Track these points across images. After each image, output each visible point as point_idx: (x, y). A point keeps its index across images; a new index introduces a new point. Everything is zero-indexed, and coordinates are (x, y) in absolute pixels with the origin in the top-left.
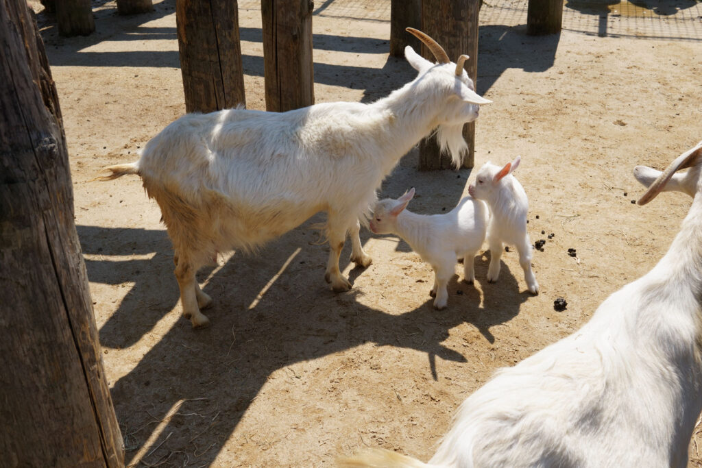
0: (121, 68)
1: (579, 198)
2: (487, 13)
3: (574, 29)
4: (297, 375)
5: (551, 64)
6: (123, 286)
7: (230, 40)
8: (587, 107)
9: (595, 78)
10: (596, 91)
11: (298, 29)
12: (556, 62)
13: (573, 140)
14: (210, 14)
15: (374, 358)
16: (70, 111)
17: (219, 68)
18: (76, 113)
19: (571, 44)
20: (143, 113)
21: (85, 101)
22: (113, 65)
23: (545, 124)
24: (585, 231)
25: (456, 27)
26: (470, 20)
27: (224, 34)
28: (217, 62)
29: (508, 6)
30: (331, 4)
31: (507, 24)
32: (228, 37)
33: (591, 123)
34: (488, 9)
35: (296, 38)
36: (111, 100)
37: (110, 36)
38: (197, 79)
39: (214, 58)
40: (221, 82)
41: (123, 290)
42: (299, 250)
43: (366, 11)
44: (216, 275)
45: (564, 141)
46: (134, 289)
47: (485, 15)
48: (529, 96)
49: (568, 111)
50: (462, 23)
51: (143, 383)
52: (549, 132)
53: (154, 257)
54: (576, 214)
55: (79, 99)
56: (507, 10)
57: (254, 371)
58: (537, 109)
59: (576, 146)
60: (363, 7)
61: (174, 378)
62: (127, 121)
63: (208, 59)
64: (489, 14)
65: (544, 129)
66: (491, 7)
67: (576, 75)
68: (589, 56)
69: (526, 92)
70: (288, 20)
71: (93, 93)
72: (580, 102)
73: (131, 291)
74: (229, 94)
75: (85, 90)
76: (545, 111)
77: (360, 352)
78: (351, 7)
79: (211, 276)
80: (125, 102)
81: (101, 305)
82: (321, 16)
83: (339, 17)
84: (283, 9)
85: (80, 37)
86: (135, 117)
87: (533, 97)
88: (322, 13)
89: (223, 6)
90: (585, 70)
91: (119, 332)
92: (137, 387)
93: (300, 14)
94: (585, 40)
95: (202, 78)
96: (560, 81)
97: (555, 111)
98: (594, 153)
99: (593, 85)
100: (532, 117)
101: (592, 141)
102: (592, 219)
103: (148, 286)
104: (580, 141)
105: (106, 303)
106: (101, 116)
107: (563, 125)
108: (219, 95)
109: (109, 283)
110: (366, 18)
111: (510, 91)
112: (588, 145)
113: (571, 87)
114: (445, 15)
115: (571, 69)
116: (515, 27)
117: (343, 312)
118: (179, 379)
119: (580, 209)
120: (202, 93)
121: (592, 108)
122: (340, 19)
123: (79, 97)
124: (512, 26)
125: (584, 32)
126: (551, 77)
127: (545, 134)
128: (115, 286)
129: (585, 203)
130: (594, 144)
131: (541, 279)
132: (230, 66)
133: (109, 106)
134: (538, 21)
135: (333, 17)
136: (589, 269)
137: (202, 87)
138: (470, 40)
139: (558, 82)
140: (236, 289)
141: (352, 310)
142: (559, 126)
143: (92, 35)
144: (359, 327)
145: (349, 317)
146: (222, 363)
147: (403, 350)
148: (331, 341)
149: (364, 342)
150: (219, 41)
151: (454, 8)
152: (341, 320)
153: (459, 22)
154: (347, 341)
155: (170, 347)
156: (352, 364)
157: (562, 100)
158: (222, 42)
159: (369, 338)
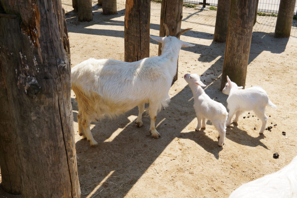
0: (101, 36)
1: (290, 110)
2: (257, 26)
3: (295, 36)
4: (158, 172)
5: (283, 51)
11: (175, 26)
12: (286, 50)
13: (289, 84)
14: (138, 17)
15: (191, 169)
16: (78, 52)
17: (140, 39)
18: (81, 53)
19: (293, 43)
20: (107, 55)
21: (85, 48)
22: (98, 35)
23: (278, 76)
24: (291, 125)
25: (242, 31)
26: (249, 29)
27: (143, 26)
28: (139, 37)
29: (267, 24)
30: (191, 17)
31: (266, 31)
32: (145, 27)
34: (258, 25)
35: (174, 30)
36: (95, 48)
37: (98, 23)
38: (130, 43)
39: (138, 35)
40: (140, 46)
43: (205, 21)
44: (129, 125)
45: (286, 84)
47: (257, 27)
48: (272, 63)
49: (289, 71)
50: (245, 29)
51: (93, 167)
52: (279, 80)
54: (287, 117)
55: (83, 47)
56: (266, 26)
57: (140, 168)
58: (275, 69)
59: (291, 87)
60: (204, 19)
61: (106, 167)
63: (136, 36)
64: (258, 27)
65: (277, 78)
66: (260, 24)
67: (294, 56)
69: (271, 62)
70: (171, 22)
71: (89, 45)
72: (295, 68)
73: (93, 128)
74: (143, 51)
75: (85, 44)
76: (279, 71)
77: (185, 166)
78: (199, 19)
79: (126, 126)
80: (101, 50)
82: (186, 21)
83: (193, 23)
84: (169, 17)
85: (86, 22)
86: (104, 56)
87: (274, 64)
88: (186, 20)
89: (144, 14)
91: (86, 145)
92: (90, 169)
93: (177, 20)
95: (132, 43)
97: (283, 71)
100: (272, 73)
102: (294, 120)
103: (101, 127)
104: (293, 85)
106: (90, 55)
107: (286, 78)
108: (139, 51)
110: (205, 24)
111: (264, 61)
113: (292, 61)
114: (238, 26)
115: (292, 53)
116: (269, 33)
117: (180, 147)
118: (108, 168)
119: (290, 115)
120: (132, 49)
122: (194, 24)
124: (268, 32)
126: (283, 56)
127: (277, 80)
129: (292, 112)
131: (269, 143)
132: (145, 39)
133: (94, 51)
134: (280, 32)
135: (191, 22)
136: (291, 141)
137: (132, 47)
138: (248, 37)
139: (286, 59)
140: (136, 133)
141: (184, 147)
142: (284, 78)
143: (91, 22)
144: (186, 155)
145: (183, 150)
146: (127, 163)
147: (204, 167)
148: (174, 159)
149: (188, 162)
150: (141, 28)
151: (242, 23)
152: (179, 150)
153: (244, 29)
154: (180, 160)
155: (106, 154)
156: (182, 170)
157: (287, 67)
158: (142, 29)
159: (190, 160)
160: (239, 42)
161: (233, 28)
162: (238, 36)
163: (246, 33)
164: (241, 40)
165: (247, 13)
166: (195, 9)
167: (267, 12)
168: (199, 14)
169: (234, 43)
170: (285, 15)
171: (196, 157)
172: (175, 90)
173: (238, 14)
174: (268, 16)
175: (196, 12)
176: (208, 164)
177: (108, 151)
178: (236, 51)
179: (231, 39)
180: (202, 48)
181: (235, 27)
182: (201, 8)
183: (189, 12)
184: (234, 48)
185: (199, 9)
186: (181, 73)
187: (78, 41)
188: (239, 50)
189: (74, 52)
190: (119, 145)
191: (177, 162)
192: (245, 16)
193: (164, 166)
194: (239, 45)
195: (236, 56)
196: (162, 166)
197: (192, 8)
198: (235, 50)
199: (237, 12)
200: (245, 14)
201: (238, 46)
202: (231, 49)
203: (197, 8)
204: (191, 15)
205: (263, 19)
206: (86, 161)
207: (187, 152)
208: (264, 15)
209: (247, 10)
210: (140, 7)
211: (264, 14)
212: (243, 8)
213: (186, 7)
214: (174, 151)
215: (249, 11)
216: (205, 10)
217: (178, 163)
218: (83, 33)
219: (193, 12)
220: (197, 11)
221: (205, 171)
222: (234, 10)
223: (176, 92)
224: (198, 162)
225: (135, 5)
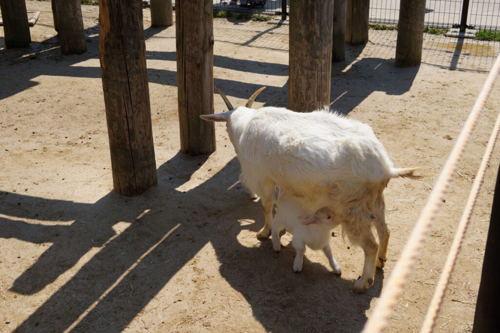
0: (95, 79)
1: (401, 196)
2: (370, 49)
3: (431, 63)
4: (147, 326)
5: (407, 90)
6: (44, 246)
7: (137, 67)
8: (426, 124)
9: (438, 101)
10: (436, 112)
11: (201, 59)
12: (412, 88)
13: (408, 149)
14: (121, 48)
15: (207, 317)
16: (50, 109)
17: (128, 87)
18: (54, 111)
19: (426, 75)
20: (100, 112)
21: (62, 103)
22: (90, 77)
23: (390, 136)
24: (398, 223)
25: (311, 63)
26: (324, 58)
27: (132, 63)
28: (126, 83)
29: (387, 44)
30: (259, 38)
31: (383, 57)
32: (135, 65)
33: (426, 136)
34: (372, 46)
35: (199, 65)
36: (81, 102)
37: (97, 56)
38: (112, 95)
39: (124, 80)
40: (129, 98)
41: (43, 248)
42: (179, 225)
43: (282, 44)
44: (112, 241)
45: (402, 150)
46: (50, 248)
48: (384, 113)
49: (410, 126)
50: (317, 60)
51: (34, 324)
52: (391, 142)
53: (73, 224)
54: (395, 209)
55: (59, 101)
56: (386, 47)
57: (117, 320)
58: (387, 123)
59: (409, 154)
60: (281, 40)
61: (58, 321)
62: (87, 118)
63: (120, 81)
64: (372, 49)
65: (389, 139)
66: (374, 44)
67: (424, 99)
68: (439, 84)
69: (382, 110)
70: (193, 52)
71: (70, 97)
72: (421, 120)
73: (48, 250)
74: (135, 106)
75: (65, 94)
76: (393, 125)
77: (198, 312)
78: (273, 41)
79: (108, 242)
80: (90, 104)
81: (24, 259)
82: (249, 46)
83: (261, 48)
84: (190, 44)
85: (75, 55)
86: (94, 115)
87: (387, 115)
88: (250, 44)
89: (132, 42)
90: (431, 95)
91: (30, 282)
92: (28, 327)
93: (203, 49)
94: (438, 72)
95: (115, 94)
96: (410, 103)
97: (400, 126)
98: (422, 160)
99: (435, 107)
100: (382, 130)
101: (423, 151)
102: (407, 213)
103: (61, 246)
104: (413, 150)
105: (28, 257)
106: (71, 114)
107: (403, 138)
108: (128, 106)
109: (34, 242)
110: (282, 49)
111: (371, 109)
112: (419, 153)
113: (418, 108)
114: (304, 54)
115: (421, 94)
116: (388, 60)
117: (195, 277)
118: (61, 323)
119: (400, 204)
120: (115, 105)
121: (429, 125)
122: (261, 49)
123: (59, 99)
124: (386, 59)
125: (438, 66)
126: (405, 100)
127: (388, 143)
128: (38, 245)
129: (405, 200)
130: (423, 153)
131: (354, 260)
132: (137, 86)
133: (79, 106)
134: (403, 57)
135: (257, 47)
136: (393, 254)
137: (115, 100)
139: (409, 103)
140: (123, 254)
141: (202, 276)
142: (401, 138)
143: (84, 54)
144: (203, 291)
145: (198, 282)
146: (96, 311)
147: (232, 312)
148: (179, 301)
149: (203, 303)
150: (128, 67)
151: (311, 48)
152: (192, 284)
153: (315, 59)
154: (191, 302)
155: (63, 296)
156: (190, 320)
157: (408, 117)
158: (130, 68)
159: (208, 300)
160: (309, 81)
161: (296, 59)
162: (306, 73)
163: (320, 65)
164: (311, 78)
165: (318, 32)
166: (269, 23)
167: (389, 23)
168: (273, 32)
169: (300, 84)
170: (409, 28)
171: (219, 293)
172: (209, 170)
173: (302, 34)
174: (390, 30)
175: (269, 28)
176: (239, 305)
177: (66, 290)
178: (304, 98)
179: (295, 78)
180: (269, 91)
181: (300, 56)
182: (278, 22)
183: (257, 30)
184: (301, 93)
185: (275, 24)
186: (224, 138)
187: (53, 89)
188: (310, 96)
189: (43, 110)
190: (87, 279)
191: (184, 305)
192: (314, 36)
193: (159, 313)
194: (309, 87)
195: (306, 106)
196: (156, 314)
197: (263, 22)
198: (303, 96)
199: (300, 31)
200: (315, 33)
201: (307, 90)
202: (297, 95)
203: (272, 21)
204: (260, 34)
205: (381, 36)
206: (22, 313)
207: (205, 286)
208: (384, 28)
209: (317, 27)
210: (122, 30)
211: (384, 26)
212: (310, 22)
213: (254, 20)
214: (182, 284)
215: (321, 28)
216: (285, 24)
217: (186, 307)
218: (65, 76)
219: (263, 30)
220: (272, 26)
221: (230, 320)
222: (296, 27)
223: (209, 173)
224: (221, 302)
225: (113, 27)
